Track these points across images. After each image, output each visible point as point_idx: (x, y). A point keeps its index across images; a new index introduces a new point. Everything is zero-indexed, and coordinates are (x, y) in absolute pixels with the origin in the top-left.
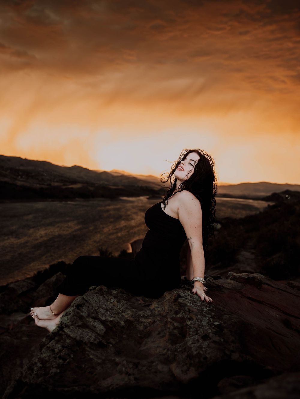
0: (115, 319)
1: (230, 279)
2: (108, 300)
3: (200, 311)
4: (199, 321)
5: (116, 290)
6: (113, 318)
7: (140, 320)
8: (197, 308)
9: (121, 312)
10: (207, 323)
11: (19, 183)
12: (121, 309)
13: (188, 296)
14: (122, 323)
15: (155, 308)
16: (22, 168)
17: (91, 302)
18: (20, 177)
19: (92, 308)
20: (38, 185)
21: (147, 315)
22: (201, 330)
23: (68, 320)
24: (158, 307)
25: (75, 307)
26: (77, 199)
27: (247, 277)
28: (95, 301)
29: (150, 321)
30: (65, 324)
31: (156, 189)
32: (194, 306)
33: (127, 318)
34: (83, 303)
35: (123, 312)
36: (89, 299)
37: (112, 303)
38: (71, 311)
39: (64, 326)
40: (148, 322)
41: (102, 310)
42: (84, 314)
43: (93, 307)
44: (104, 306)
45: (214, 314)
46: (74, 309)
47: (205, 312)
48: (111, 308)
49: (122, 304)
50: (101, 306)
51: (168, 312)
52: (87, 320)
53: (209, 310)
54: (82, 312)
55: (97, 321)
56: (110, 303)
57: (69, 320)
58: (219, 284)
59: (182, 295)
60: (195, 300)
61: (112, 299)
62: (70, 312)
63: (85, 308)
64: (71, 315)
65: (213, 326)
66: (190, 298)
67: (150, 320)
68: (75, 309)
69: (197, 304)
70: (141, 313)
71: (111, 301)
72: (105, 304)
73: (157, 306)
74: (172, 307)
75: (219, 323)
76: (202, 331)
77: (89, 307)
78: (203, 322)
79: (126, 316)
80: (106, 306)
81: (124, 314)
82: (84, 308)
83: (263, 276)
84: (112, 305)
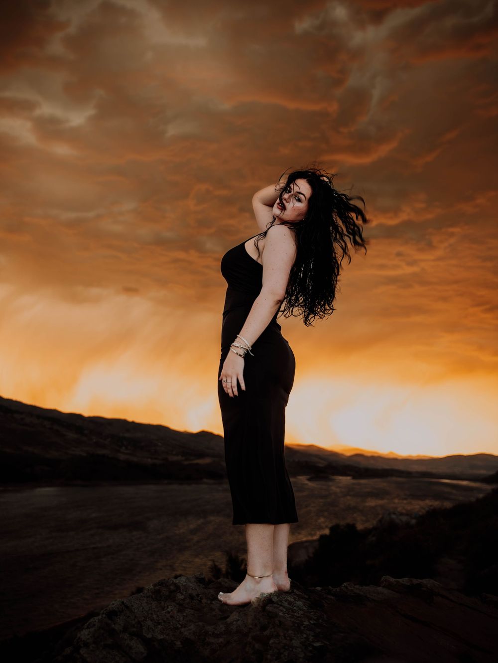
0: (167, 637)
1: (383, 587)
2: (165, 607)
3: (296, 625)
4: (288, 638)
5: (182, 594)
6: (165, 636)
7: (207, 639)
8: (293, 620)
9: (180, 626)
10: (300, 643)
11: (122, 457)
12: (181, 623)
13: (284, 602)
14: (178, 643)
15: (233, 622)
16: (127, 435)
17: (135, 610)
18: (124, 448)
19: (134, 619)
20: (149, 460)
21: (218, 633)
22: (286, 653)
23: (88, 634)
24: (238, 620)
25: (104, 616)
26: (205, 480)
27: (409, 584)
28: (141, 608)
29: (221, 642)
30: (84, 640)
31: (320, 465)
32: (290, 617)
33: (186, 636)
34: (121, 610)
35: (183, 626)
36: (133, 604)
37: (169, 612)
38: (97, 621)
39: (82, 645)
40: (217, 644)
41: (149, 623)
42: (117, 627)
43: (136, 617)
44: (155, 617)
45: (319, 630)
46: (101, 618)
47: (305, 627)
48: (165, 619)
49: (184, 614)
50: (150, 615)
51: (250, 626)
52: (121, 636)
53: (314, 624)
54: (114, 624)
55: (136, 638)
56: (165, 613)
57: (90, 635)
58: (362, 593)
59: (275, 601)
60: (295, 608)
61: (170, 607)
62: (95, 623)
63: (121, 618)
64: (96, 626)
65: (311, 649)
66: (287, 605)
67: (221, 640)
68: (105, 618)
69: (295, 614)
70: (210, 628)
71: (168, 610)
72: (158, 613)
73: (238, 618)
74: (259, 620)
75: (322, 644)
76: (287, 655)
77: (129, 617)
78: (293, 641)
79: (186, 633)
80: (158, 616)
81: (183, 630)
82: (119, 618)
83: (438, 583)
84: (168, 615)
